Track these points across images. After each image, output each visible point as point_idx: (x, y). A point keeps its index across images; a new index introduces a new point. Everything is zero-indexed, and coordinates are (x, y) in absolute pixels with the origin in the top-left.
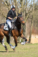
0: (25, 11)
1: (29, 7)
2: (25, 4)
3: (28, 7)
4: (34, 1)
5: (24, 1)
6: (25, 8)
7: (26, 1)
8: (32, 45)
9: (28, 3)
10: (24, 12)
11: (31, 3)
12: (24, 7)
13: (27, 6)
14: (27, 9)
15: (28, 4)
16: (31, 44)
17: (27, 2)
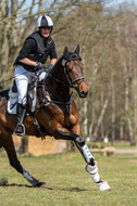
0: (8, 37)
1: (24, 22)
2: (10, 14)
3: (21, 22)
4: (40, 4)
5: (6, 2)
6: (8, 26)
7: (13, 3)
8: (31, 160)
9: (19, 8)
10: (6, 40)
11: (31, 8)
12: (5, 24)
13: (17, 20)
14: (15, 31)
15: (19, 11)
16: (30, 156)
17: (16, 7)
